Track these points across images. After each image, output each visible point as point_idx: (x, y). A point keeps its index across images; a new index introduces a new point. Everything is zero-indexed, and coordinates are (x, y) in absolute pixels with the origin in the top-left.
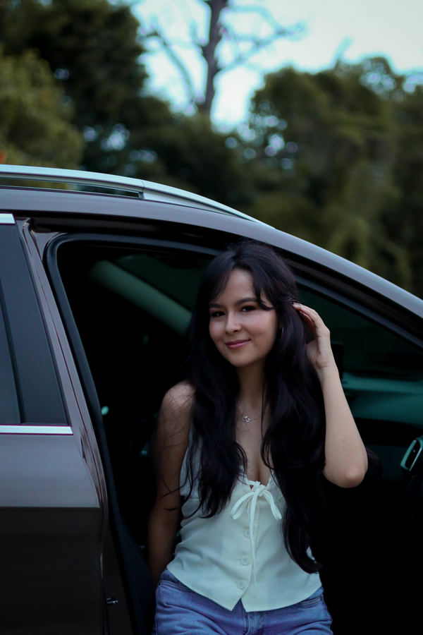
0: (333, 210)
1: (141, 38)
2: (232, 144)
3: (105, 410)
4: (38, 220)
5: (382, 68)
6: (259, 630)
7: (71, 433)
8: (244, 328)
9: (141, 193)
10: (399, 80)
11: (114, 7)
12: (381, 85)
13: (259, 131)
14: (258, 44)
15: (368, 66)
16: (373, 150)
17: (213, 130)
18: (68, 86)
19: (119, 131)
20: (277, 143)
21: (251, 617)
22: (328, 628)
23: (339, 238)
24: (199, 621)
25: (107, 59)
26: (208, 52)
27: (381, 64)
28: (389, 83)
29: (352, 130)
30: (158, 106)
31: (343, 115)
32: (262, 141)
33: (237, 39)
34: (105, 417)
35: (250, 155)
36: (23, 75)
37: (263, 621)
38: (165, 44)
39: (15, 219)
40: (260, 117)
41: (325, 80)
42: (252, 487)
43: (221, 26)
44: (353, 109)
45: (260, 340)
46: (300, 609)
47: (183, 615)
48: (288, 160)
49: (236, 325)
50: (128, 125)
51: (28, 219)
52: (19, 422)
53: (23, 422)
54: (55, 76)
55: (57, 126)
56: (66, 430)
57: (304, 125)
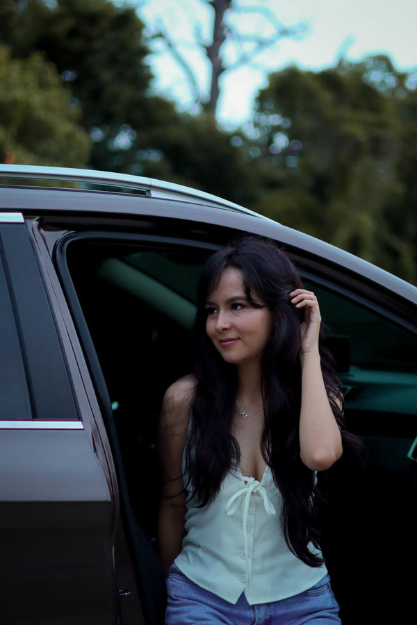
0: (337, 206)
1: (146, 39)
2: (237, 143)
3: (115, 406)
4: (48, 219)
5: (384, 66)
6: (266, 620)
7: (82, 427)
8: (233, 327)
9: (149, 191)
10: (402, 78)
11: (119, 9)
12: (383, 82)
13: (264, 130)
14: (262, 44)
15: (370, 64)
16: (376, 147)
17: (219, 129)
18: (75, 87)
19: (125, 131)
20: (281, 141)
21: (257, 609)
22: (336, 616)
23: (344, 233)
24: (207, 613)
25: (113, 60)
26: (212, 52)
27: (384, 62)
28: (391, 81)
29: (356, 127)
30: (164, 106)
31: (346, 112)
32: (267, 139)
33: (241, 39)
34: (115, 412)
35: (255, 153)
36: (30, 77)
37: (270, 611)
38: (170, 45)
39: (25, 218)
40: (265, 116)
41: (329, 79)
42: (246, 482)
43: (225, 26)
44: (355, 106)
45: (248, 339)
46: (307, 598)
47: (192, 607)
48: (292, 157)
49: (225, 323)
50: (135, 125)
51: (38, 218)
52: (31, 418)
53: (35, 417)
54: (62, 77)
55: (64, 127)
56: (78, 425)
57: (307, 123)
